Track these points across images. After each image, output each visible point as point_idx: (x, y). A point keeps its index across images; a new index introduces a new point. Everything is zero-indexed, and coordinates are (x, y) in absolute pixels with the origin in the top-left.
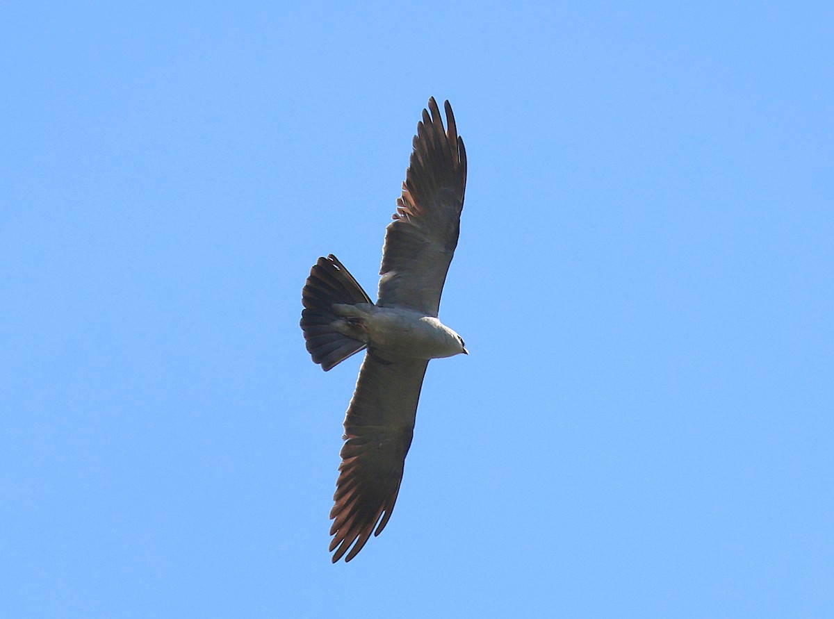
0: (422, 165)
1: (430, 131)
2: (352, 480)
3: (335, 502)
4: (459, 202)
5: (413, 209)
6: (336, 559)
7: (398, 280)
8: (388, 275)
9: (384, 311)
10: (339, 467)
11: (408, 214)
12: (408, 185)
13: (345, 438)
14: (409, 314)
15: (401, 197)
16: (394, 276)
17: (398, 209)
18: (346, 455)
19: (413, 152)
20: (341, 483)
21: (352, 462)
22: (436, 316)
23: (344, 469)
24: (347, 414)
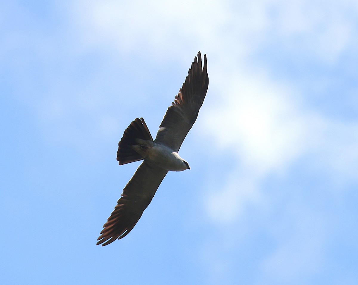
0: (190, 82)
1: (196, 67)
2: (118, 214)
3: (107, 221)
4: (201, 103)
5: (181, 102)
6: (98, 244)
7: (166, 132)
8: (163, 128)
9: (158, 146)
10: (115, 207)
11: (179, 103)
12: (182, 90)
13: (122, 195)
14: (168, 149)
15: (177, 95)
16: (165, 129)
17: (175, 100)
18: (119, 202)
19: (187, 76)
20: (113, 214)
21: (121, 206)
22: (178, 152)
23: (116, 208)
24: (126, 185)
